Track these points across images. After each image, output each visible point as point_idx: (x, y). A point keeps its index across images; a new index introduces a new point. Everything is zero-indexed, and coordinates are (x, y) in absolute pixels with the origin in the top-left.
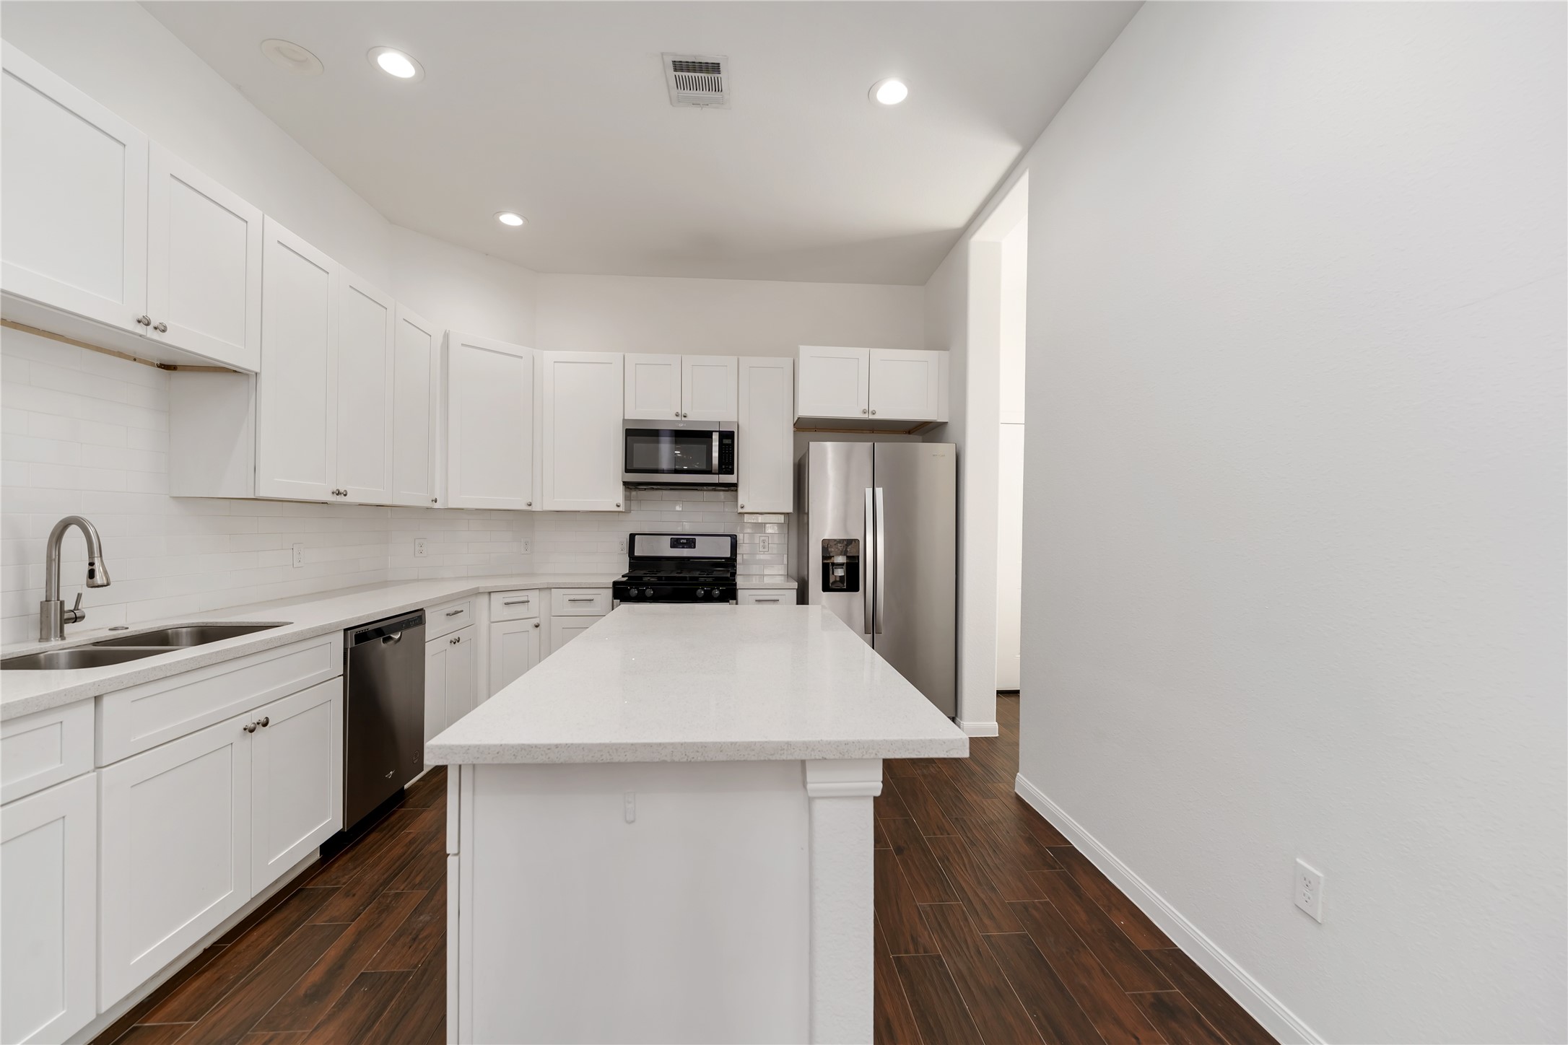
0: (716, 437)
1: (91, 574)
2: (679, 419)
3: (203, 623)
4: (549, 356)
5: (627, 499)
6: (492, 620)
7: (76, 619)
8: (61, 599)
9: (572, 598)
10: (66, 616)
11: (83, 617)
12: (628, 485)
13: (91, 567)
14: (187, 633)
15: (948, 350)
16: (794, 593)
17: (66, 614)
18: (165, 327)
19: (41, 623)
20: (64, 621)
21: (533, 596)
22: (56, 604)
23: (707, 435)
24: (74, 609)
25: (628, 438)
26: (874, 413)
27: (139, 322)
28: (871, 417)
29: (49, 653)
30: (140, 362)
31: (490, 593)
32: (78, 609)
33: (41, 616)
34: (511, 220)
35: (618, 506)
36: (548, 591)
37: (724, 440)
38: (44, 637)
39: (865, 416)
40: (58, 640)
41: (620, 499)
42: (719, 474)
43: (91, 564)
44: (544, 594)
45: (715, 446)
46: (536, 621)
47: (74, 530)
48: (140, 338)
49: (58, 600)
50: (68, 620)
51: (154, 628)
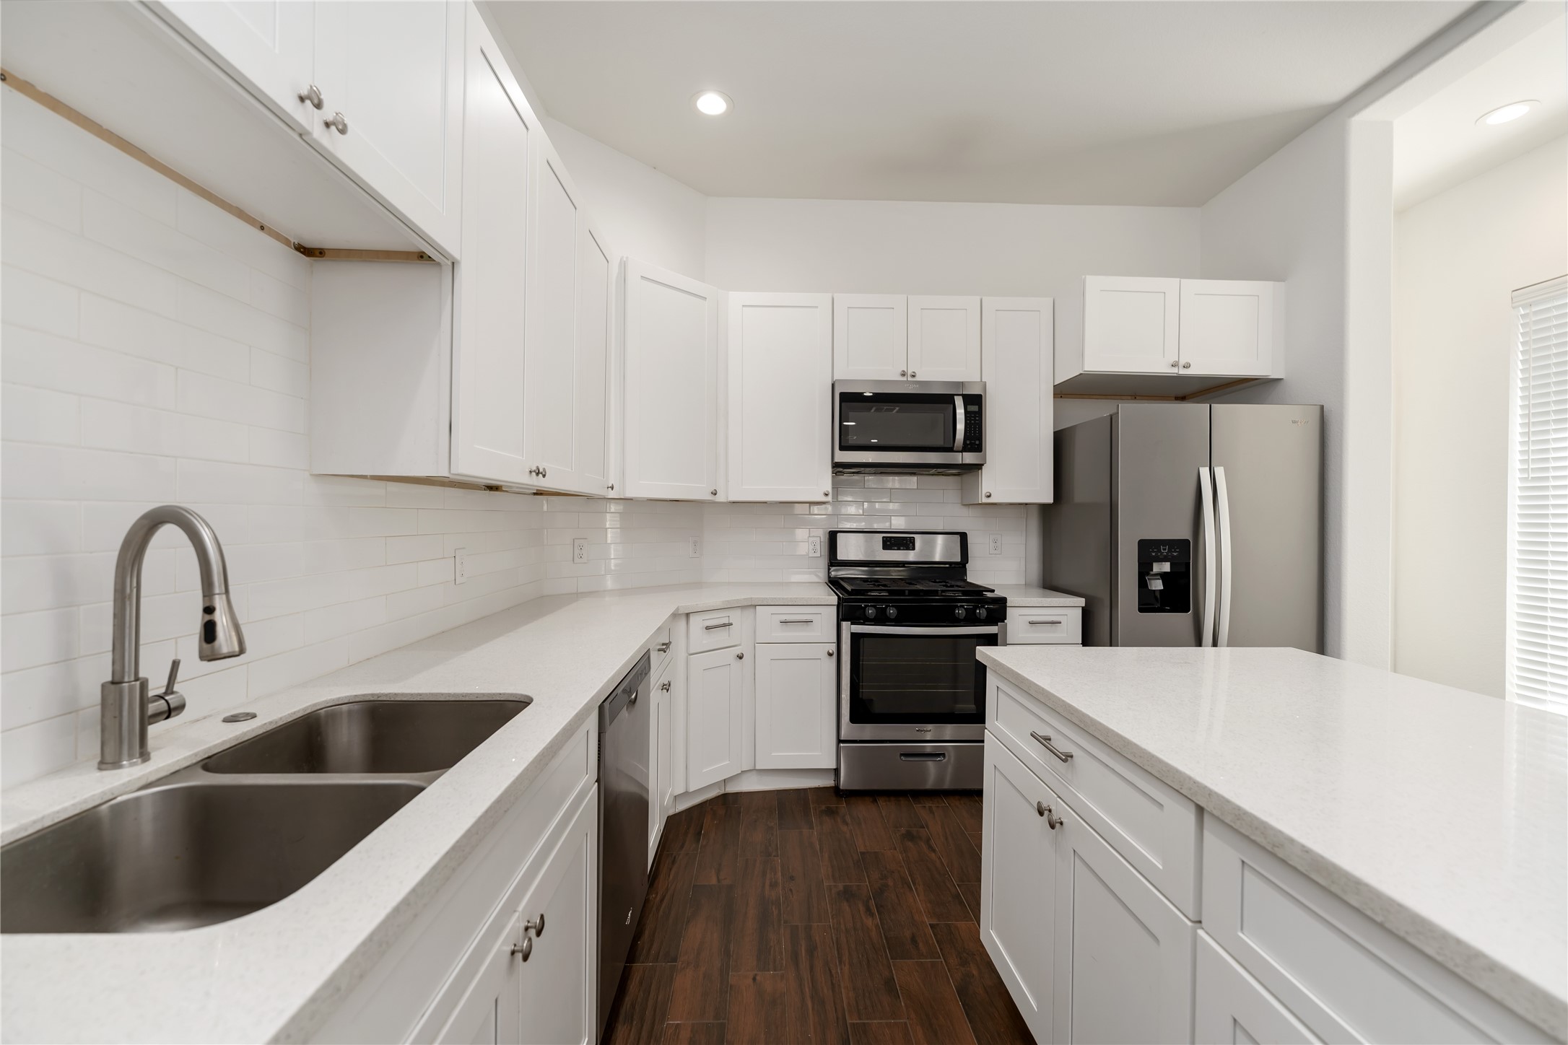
0: (959, 402)
1: (209, 632)
2: (904, 379)
3: (373, 695)
4: (737, 298)
5: (835, 486)
6: (692, 652)
7: (169, 713)
8: (141, 675)
9: (784, 618)
10: (152, 708)
11: (181, 707)
12: (838, 468)
13: (208, 617)
14: (350, 712)
15: (1283, 280)
16: (1079, 611)
17: (151, 706)
18: (345, 126)
19: (103, 730)
20: (147, 720)
21: (735, 617)
22: (131, 689)
23: (948, 399)
24: (166, 693)
25: (843, 404)
26: (1187, 366)
27: (302, 99)
28: (1183, 372)
29: (119, 799)
30: (270, 235)
31: (688, 615)
32: (172, 693)
33: (103, 716)
34: (712, 104)
35: (826, 495)
36: (752, 610)
37: (969, 407)
38: (109, 758)
39: (1174, 371)
40: (135, 764)
41: (829, 488)
42: (962, 452)
43: (209, 610)
44: (749, 612)
45: (960, 414)
46: (738, 651)
47: (168, 538)
48: (298, 138)
49: (137, 679)
50: (157, 717)
51: (299, 711)
